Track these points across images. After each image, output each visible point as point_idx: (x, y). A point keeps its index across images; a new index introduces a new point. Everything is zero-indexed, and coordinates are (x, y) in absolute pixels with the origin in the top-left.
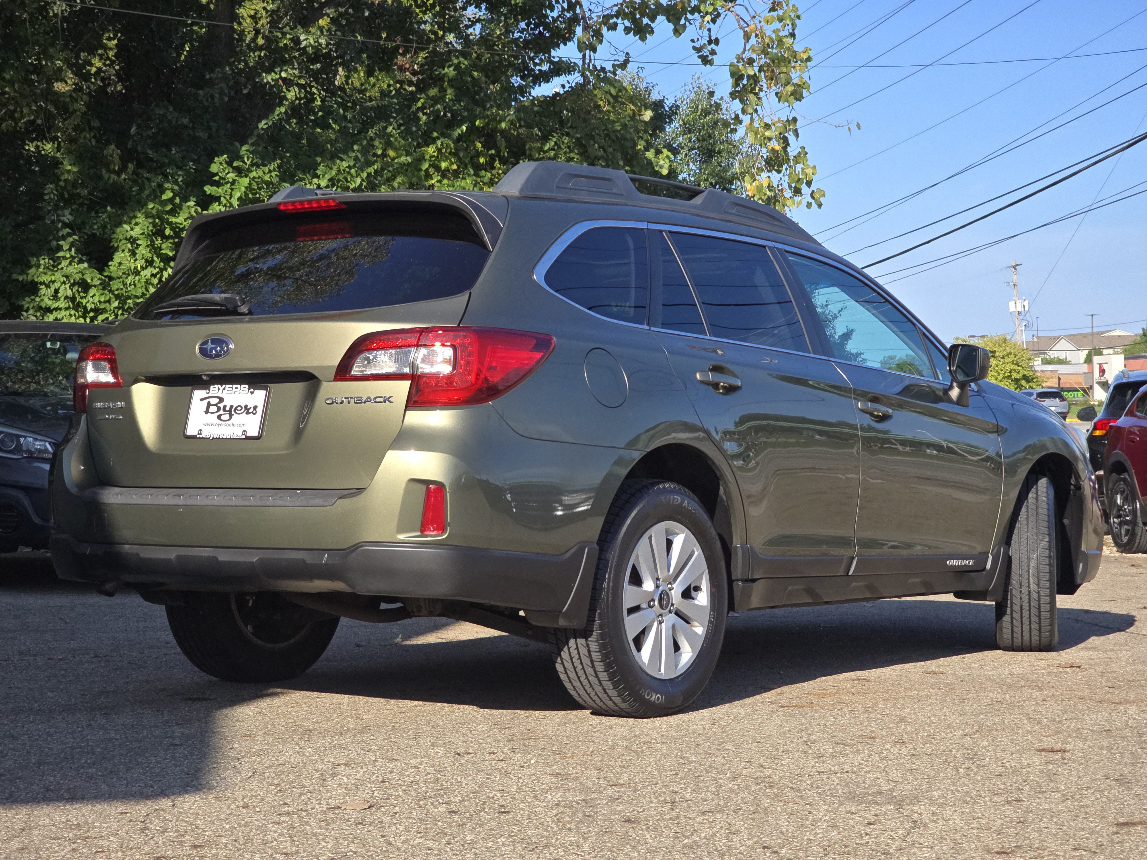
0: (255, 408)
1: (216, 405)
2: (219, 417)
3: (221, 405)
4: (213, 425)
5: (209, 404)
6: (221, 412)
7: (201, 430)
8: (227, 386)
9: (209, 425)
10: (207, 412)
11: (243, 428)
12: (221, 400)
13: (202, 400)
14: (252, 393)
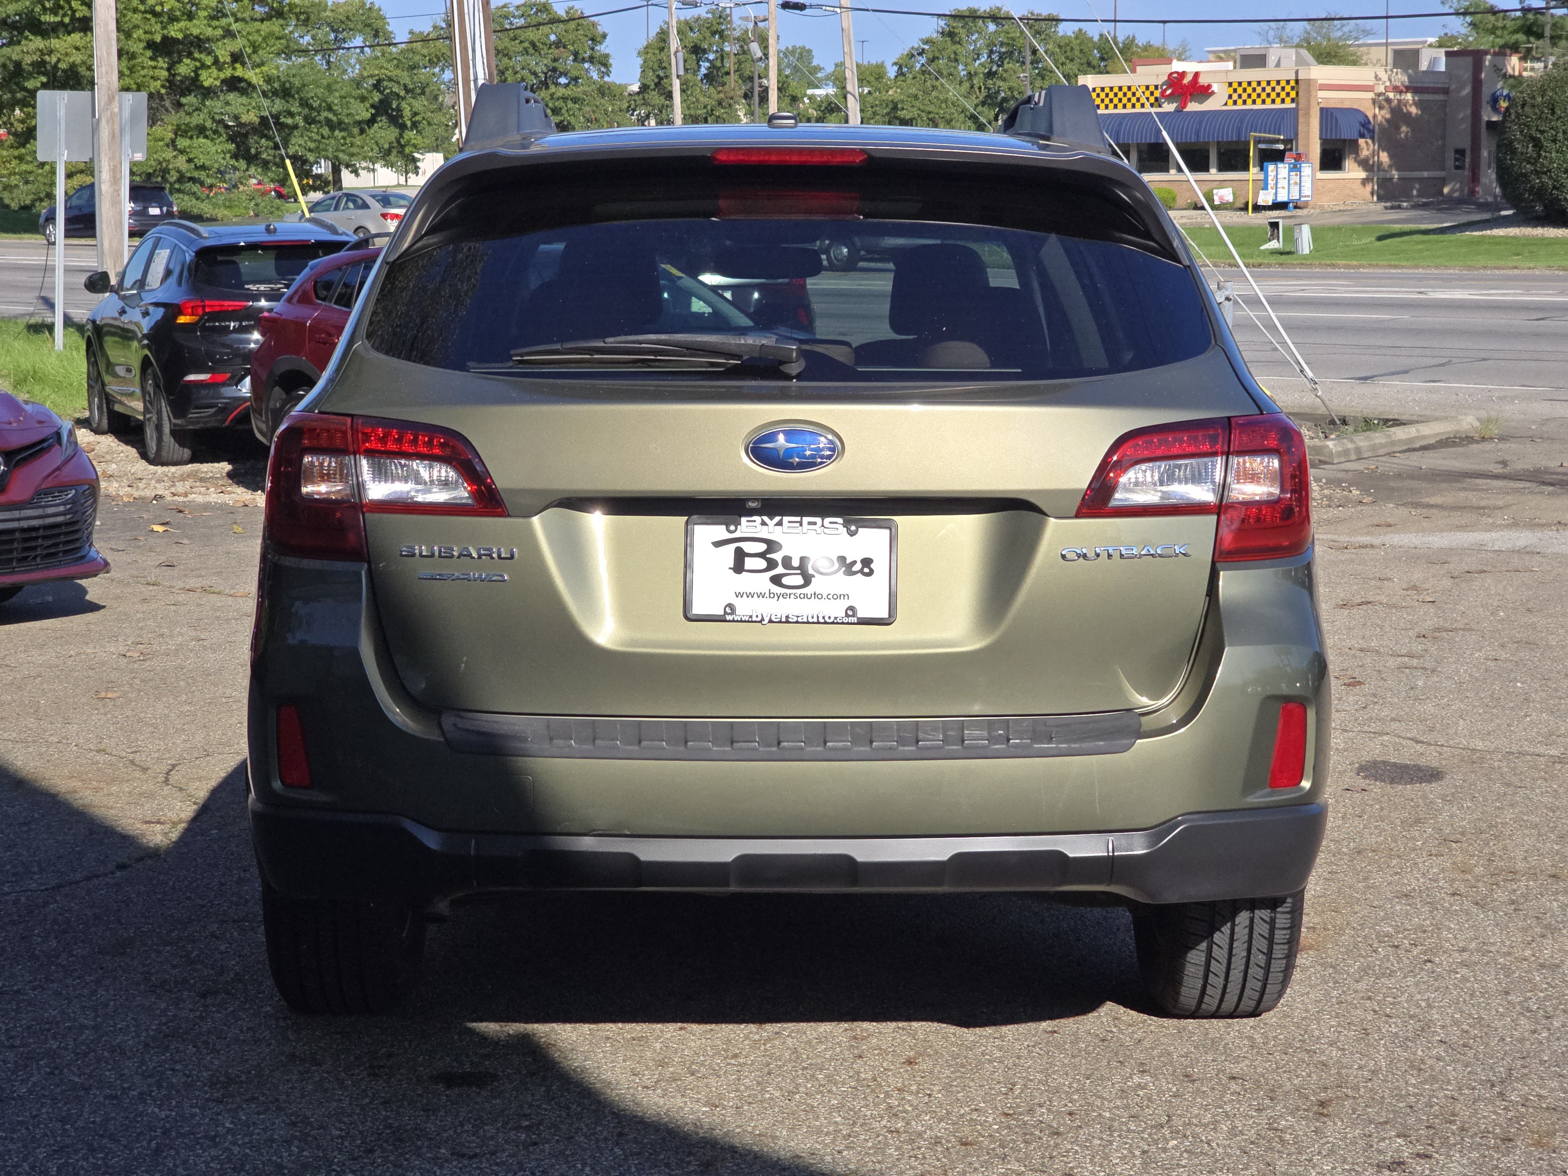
0: (867, 562)
1: (762, 555)
2: (776, 580)
3: (777, 556)
4: (761, 595)
5: (740, 556)
6: (780, 570)
7: (730, 605)
8: (786, 519)
9: (750, 595)
10: (739, 567)
11: (847, 603)
12: (772, 546)
13: (718, 544)
14: (852, 534)
